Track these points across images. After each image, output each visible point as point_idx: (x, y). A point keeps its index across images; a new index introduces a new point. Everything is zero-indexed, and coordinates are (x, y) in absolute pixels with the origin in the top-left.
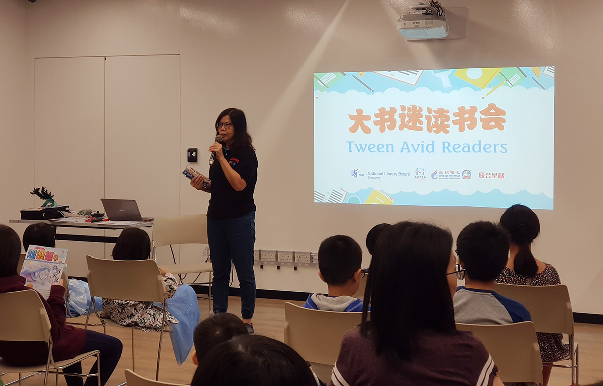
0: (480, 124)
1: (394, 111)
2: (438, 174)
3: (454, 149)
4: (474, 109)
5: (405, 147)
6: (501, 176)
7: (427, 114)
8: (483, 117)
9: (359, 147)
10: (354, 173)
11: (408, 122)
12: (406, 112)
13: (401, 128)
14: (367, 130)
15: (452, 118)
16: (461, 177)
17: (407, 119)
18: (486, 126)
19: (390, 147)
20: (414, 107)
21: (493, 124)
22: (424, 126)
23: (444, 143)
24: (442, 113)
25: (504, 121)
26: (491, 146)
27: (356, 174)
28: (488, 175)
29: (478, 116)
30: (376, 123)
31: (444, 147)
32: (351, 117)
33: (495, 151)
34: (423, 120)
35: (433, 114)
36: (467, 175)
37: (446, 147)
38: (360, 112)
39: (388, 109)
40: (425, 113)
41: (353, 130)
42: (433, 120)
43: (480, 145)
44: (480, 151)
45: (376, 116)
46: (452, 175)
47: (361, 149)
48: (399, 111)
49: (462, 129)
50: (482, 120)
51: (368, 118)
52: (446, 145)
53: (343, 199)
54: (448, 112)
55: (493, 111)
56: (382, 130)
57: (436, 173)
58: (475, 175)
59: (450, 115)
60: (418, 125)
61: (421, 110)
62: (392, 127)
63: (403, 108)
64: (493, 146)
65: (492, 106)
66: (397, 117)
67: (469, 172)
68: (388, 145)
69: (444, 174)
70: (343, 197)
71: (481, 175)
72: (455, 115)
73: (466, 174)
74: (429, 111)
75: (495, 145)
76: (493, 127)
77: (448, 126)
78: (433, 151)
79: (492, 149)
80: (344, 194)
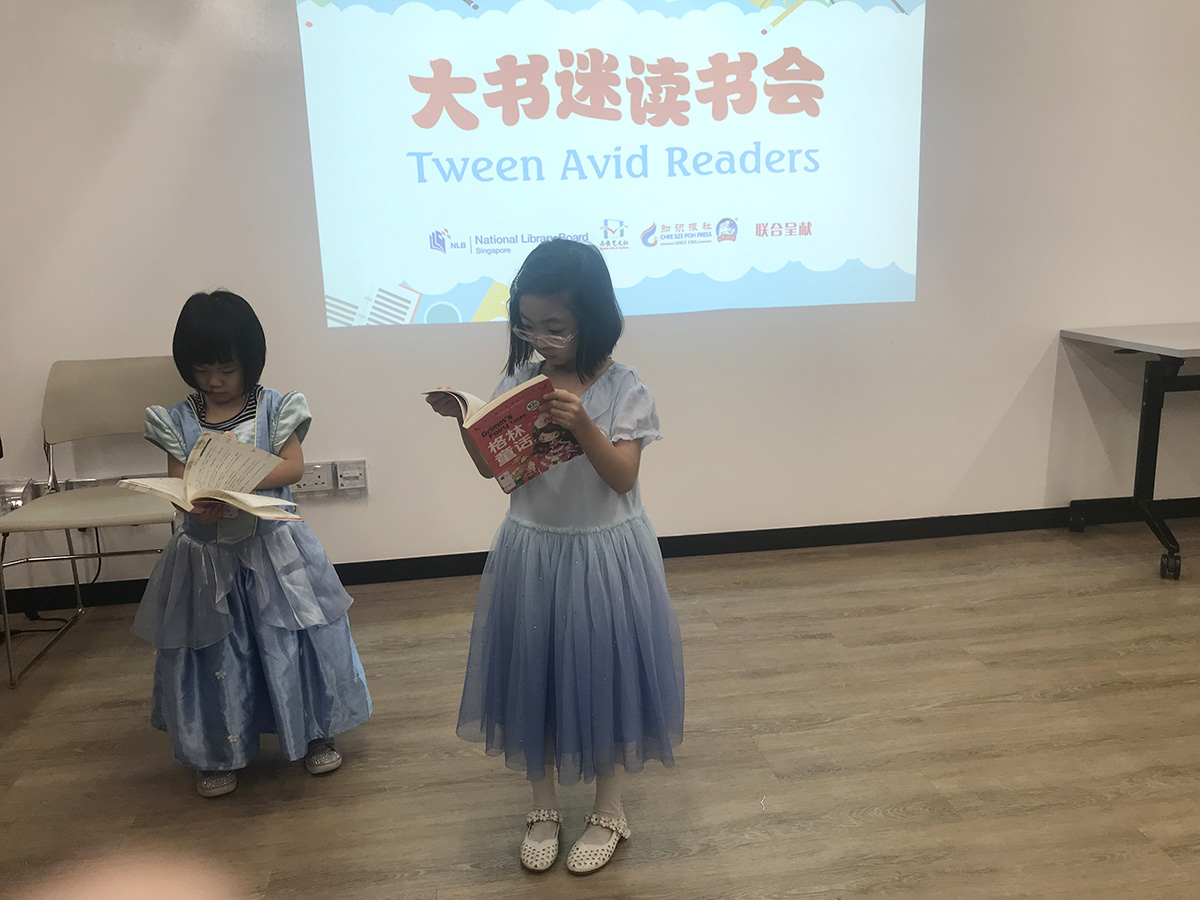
0: (763, 100)
1: (539, 63)
2: (658, 232)
3: (696, 167)
4: (749, 60)
5: (572, 164)
6: (805, 230)
7: (632, 75)
8: (772, 81)
9: (446, 167)
10: (438, 241)
11: (581, 96)
12: (574, 69)
13: (563, 112)
14: (467, 121)
15: (696, 84)
16: (714, 237)
17: (577, 88)
18: (779, 106)
19: (532, 167)
20: (596, 54)
21: (794, 99)
22: (625, 107)
23: (671, 151)
24: (669, 70)
25: (820, 93)
26: (782, 156)
27: (442, 242)
28: (777, 230)
29: (759, 77)
30: (491, 100)
31: (671, 163)
32: (418, 83)
33: (793, 169)
34: (622, 90)
35: (647, 73)
36: (728, 230)
37: (676, 161)
38: (441, 66)
39: (523, 60)
40: (624, 71)
41: (426, 119)
42: (647, 90)
43: (757, 154)
44: (757, 169)
45: (490, 78)
46: (689, 234)
47: (451, 171)
48: (556, 65)
49: (719, 114)
50: (768, 89)
51: (468, 85)
52: (677, 156)
53: (410, 313)
54: (684, 67)
55: (794, 67)
56: (510, 118)
57: (653, 230)
58: (746, 229)
59: (691, 75)
60: (608, 105)
61: (613, 62)
62: (537, 110)
63: (566, 57)
64: (787, 157)
65: (792, 54)
66: (548, 80)
67: (733, 225)
68: (525, 161)
69: (673, 231)
70: (412, 307)
71: (761, 230)
72: (703, 75)
73: (725, 229)
74: (637, 64)
75: (793, 154)
76: (793, 109)
77: (686, 106)
78: (645, 173)
79: (785, 164)
80: (414, 298)
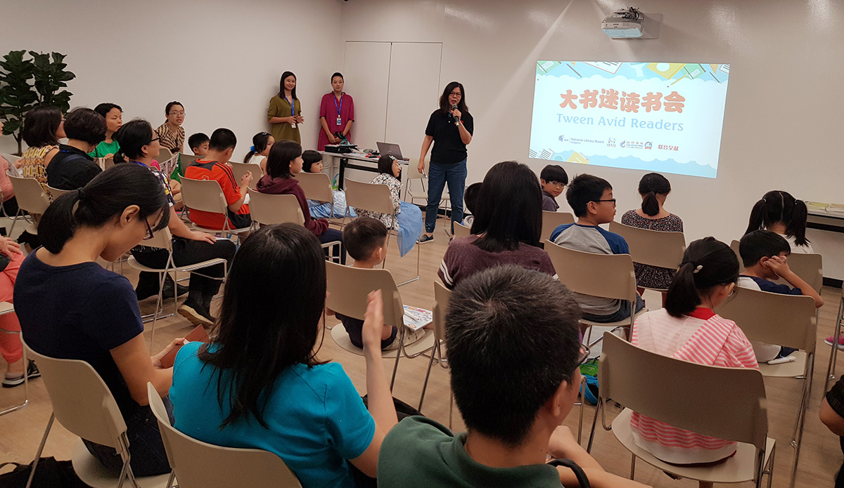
0: (663, 107)
1: (596, 92)
2: (626, 143)
3: (641, 126)
4: (660, 95)
5: (602, 121)
6: (676, 149)
7: (622, 97)
8: (667, 101)
9: (566, 118)
10: (561, 138)
11: (606, 102)
12: (605, 94)
13: (600, 107)
14: (574, 107)
15: (642, 101)
16: (644, 147)
17: (605, 100)
18: (668, 109)
19: (590, 121)
20: (612, 90)
21: (674, 107)
22: (619, 106)
23: (633, 120)
24: (634, 96)
25: (683, 106)
26: (670, 125)
28: (666, 147)
29: (662, 100)
30: (581, 102)
31: (633, 123)
32: (563, 96)
33: (673, 129)
34: (619, 101)
35: (627, 96)
36: (649, 146)
37: (634, 123)
38: (569, 92)
39: (591, 91)
40: (620, 96)
41: (563, 105)
42: (626, 101)
43: (661, 124)
44: (661, 128)
45: (582, 96)
46: (637, 145)
47: (568, 120)
48: (600, 93)
49: (648, 110)
50: (665, 104)
51: (576, 97)
52: (635, 121)
53: (550, 157)
54: (639, 96)
55: (675, 97)
56: (586, 107)
57: (624, 142)
58: (655, 146)
59: (640, 98)
60: (614, 105)
61: (617, 93)
62: (593, 106)
63: (603, 91)
64: (672, 125)
65: (675, 93)
66: (598, 97)
67: (651, 144)
68: (588, 119)
69: (630, 144)
70: (551, 155)
71: (660, 147)
72: (644, 98)
73: (648, 145)
74: (624, 94)
75: (674, 124)
76: (674, 110)
77: (638, 107)
78: (624, 125)
79: (671, 127)
80: (552, 153)
